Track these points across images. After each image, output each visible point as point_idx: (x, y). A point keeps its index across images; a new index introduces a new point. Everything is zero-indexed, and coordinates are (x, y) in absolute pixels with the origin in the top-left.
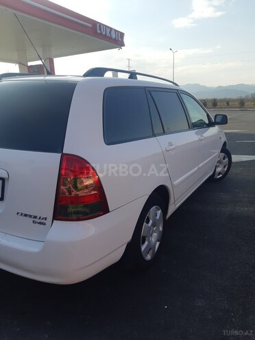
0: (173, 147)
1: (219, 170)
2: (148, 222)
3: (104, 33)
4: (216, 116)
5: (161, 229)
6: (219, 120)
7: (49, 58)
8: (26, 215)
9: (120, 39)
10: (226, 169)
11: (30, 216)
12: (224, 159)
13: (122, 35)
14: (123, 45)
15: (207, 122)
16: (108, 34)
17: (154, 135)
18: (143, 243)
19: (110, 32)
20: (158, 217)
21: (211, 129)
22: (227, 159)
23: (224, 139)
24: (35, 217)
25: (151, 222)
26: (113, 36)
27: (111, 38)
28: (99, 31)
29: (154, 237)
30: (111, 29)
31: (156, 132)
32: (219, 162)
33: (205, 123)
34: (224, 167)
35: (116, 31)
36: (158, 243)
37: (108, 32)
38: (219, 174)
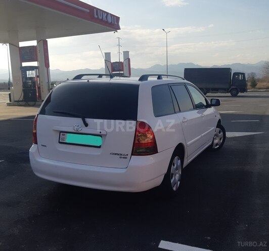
0: (186, 120)
1: (216, 141)
2: (174, 165)
3: (101, 18)
4: (211, 100)
5: (180, 173)
6: (214, 102)
7: (43, 40)
8: (115, 154)
9: (116, 23)
10: (221, 141)
11: (118, 154)
12: (220, 133)
13: (118, 19)
14: (119, 29)
15: (205, 104)
16: (104, 18)
17: (175, 113)
18: (172, 178)
19: (106, 17)
20: (179, 164)
21: (209, 109)
22: (222, 133)
23: (219, 117)
24: (121, 155)
25: (175, 165)
26: (110, 20)
27: (107, 22)
28: (96, 16)
29: (177, 177)
30: (107, 13)
31: (176, 111)
32: (216, 135)
33: (204, 105)
34: (220, 140)
35: (112, 15)
36: (179, 182)
37: (104, 16)
38: (217, 145)
